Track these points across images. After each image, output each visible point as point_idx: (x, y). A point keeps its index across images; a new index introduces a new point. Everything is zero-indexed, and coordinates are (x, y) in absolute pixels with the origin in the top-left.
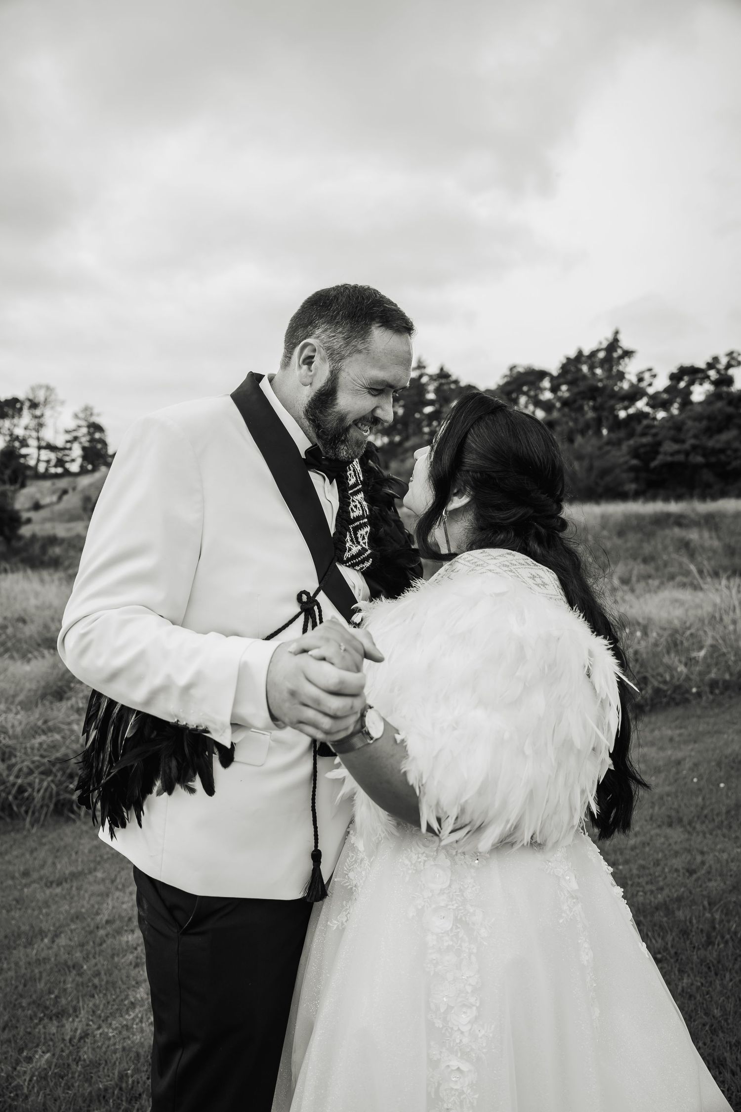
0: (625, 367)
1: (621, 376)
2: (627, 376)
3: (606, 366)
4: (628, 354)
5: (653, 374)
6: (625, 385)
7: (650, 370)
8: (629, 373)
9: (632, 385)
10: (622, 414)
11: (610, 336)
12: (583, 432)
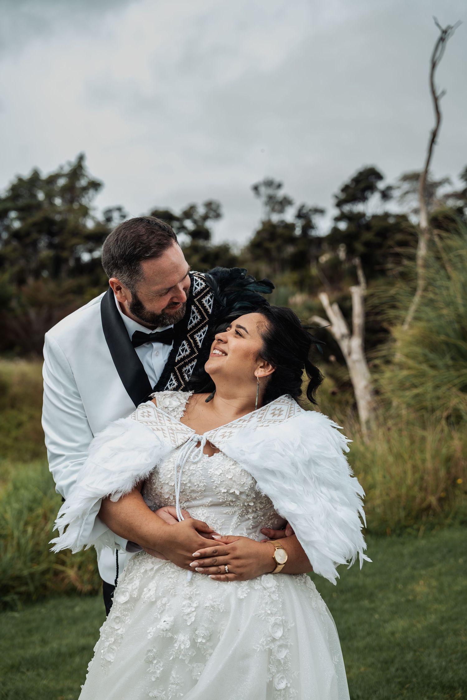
0: (90, 201)
1: (85, 212)
2: (92, 213)
3: (68, 196)
4: (95, 185)
5: (123, 214)
6: (90, 224)
7: (119, 209)
8: (95, 209)
9: (98, 224)
10: (86, 257)
11: (73, 159)
12: (37, 274)
